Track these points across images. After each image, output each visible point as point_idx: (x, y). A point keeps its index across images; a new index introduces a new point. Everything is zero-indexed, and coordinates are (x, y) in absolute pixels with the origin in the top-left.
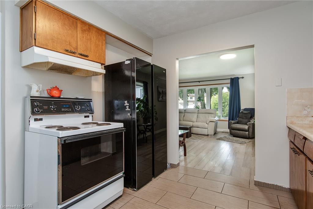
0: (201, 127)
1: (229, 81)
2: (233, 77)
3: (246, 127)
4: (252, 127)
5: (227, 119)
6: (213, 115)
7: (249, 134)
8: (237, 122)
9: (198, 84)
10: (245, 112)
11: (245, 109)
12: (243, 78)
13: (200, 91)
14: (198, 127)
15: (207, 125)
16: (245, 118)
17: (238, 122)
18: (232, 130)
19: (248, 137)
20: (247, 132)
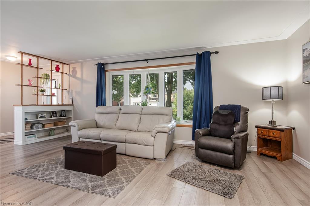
0: (141, 143)
1: (194, 59)
2: (200, 53)
3: (229, 145)
4: (240, 144)
5: (191, 123)
6: (166, 118)
7: (234, 160)
8: (208, 133)
9: (144, 64)
10: (224, 112)
11: (223, 107)
12: (216, 53)
13: (149, 76)
14: (135, 142)
15: (153, 138)
16: (223, 123)
17: (210, 131)
18: (200, 150)
19: (233, 167)
20: (230, 154)
